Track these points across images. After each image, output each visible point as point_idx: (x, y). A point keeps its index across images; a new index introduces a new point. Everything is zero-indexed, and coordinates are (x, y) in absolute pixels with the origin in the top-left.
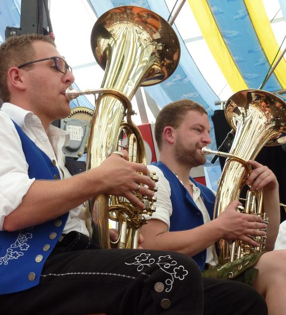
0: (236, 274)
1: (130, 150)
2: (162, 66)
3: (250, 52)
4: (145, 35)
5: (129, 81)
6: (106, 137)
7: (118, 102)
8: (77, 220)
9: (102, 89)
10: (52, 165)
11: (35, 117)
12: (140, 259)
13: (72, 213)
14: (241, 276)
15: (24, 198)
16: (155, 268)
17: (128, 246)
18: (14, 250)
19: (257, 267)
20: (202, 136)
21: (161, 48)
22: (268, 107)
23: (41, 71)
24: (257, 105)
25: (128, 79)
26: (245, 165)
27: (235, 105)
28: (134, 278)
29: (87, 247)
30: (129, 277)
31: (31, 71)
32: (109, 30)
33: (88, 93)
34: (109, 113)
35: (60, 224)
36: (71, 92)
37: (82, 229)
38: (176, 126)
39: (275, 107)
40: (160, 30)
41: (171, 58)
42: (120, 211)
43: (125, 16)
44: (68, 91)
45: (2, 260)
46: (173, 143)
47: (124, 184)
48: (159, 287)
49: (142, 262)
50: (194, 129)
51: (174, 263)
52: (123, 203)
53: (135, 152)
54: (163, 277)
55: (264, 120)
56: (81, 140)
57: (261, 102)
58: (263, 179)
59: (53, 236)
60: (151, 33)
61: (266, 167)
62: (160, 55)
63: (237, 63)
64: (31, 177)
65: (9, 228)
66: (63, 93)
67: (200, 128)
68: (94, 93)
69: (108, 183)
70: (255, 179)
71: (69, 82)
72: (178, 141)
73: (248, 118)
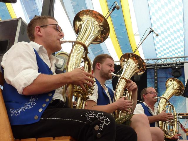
0: (123, 122)
1: (85, 68)
2: (101, 37)
3: (126, 45)
4: (96, 23)
5: (88, 40)
6: (75, 61)
7: (82, 47)
8: (59, 94)
9: (76, 41)
10: (49, 70)
11: (44, 48)
12: (89, 114)
13: (57, 90)
14: (125, 123)
15: (34, 80)
16: (95, 119)
17: (80, 108)
18: (28, 104)
19: (131, 120)
20: (111, 68)
21: (102, 29)
22: (136, 60)
23: (49, 29)
24: (132, 59)
25: (87, 39)
26: (127, 81)
27: (123, 59)
28: (85, 122)
29: (63, 107)
30: (83, 122)
31: (46, 29)
32: (81, 18)
33: (69, 42)
34: (77, 51)
35: (51, 95)
36: (62, 40)
37: (61, 98)
38: (101, 63)
39: (139, 60)
40: (103, 22)
41: (105, 34)
42: (78, 92)
43: (89, 13)
44: (61, 40)
45: (22, 109)
46: (100, 70)
47: (81, 80)
48: (97, 128)
49: (90, 116)
50: (109, 65)
51: (104, 117)
52: (80, 89)
53: (87, 69)
54: (99, 123)
55: (134, 64)
56: (62, 64)
57: (134, 58)
58: (133, 87)
59: (48, 100)
60: (99, 22)
61: (134, 82)
62: (102, 32)
63: (121, 48)
64: (39, 72)
65: (25, 93)
66: (59, 40)
67: (111, 65)
68: (72, 42)
69: (73, 79)
70: (130, 87)
71: (62, 36)
72: (102, 69)
73: (128, 63)
